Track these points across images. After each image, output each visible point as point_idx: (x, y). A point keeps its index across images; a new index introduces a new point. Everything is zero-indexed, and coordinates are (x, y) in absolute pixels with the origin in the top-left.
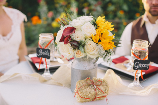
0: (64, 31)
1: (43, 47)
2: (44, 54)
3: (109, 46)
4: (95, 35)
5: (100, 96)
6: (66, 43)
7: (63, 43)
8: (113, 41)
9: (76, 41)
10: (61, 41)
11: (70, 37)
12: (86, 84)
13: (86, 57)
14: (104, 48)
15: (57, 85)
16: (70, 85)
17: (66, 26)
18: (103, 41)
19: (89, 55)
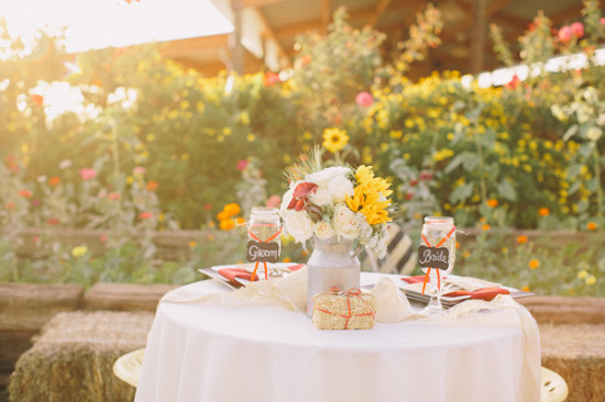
0: (297, 189)
3: (377, 216)
4: (353, 197)
6: (300, 209)
7: (293, 211)
8: (387, 209)
9: (316, 206)
10: (290, 207)
11: (307, 199)
13: (335, 237)
14: (367, 219)
16: (305, 309)
17: (301, 181)
18: (368, 207)
19: (340, 233)
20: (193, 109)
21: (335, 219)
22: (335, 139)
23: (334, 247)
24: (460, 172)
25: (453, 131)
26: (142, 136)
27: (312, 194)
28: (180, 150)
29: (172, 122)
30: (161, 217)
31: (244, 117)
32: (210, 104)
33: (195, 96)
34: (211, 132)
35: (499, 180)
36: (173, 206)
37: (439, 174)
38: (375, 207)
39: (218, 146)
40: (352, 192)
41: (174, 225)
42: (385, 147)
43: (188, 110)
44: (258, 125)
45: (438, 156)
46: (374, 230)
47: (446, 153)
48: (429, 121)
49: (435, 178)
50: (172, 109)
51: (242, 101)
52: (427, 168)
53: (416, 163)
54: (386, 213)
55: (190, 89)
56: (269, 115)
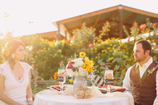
0: (69, 63)
1: (60, 76)
2: (60, 79)
3: (90, 70)
4: (83, 65)
5: (86, 95)
6: (70, 68)
7: (68, 69)
8: (92, 68)
9: (74, 67)
11: (72, 66)
12: (80, 89)
14: (87, 70)
15: (67, 95)
18: (87, 67)
19: (80, 74)
20: (47, 49)
21: (79, 71)
22: (82, 55)
23: (80, 78)
24: (116, 63)
25: (114, 53)
26: (34, 57)
27: (73, 65)
28: (44, 60)
29: (41, 53)
30: (39, 77)
31: (60, 51)
32: (51, 48)
33: (47, 46)
34: (52, 55)
35: (126, 64)
36: (42, 74)
37: (111, 64)
38: (89, 68)
39: (54, 59)
40: (83, 64)
41: (42, 79)
42: (96, 57)
43: (46, 49)
44: (64, 53)
45: (110, 59)
46: (89, 73)
47: (112, 58)
48: (108, 50)
49: (109, 65)
50: (41, 49)
51: (60, 47)
52: (107, 62)
53: (104, 61)
54: (92, 69)
55: (46, 44)
56: (67, 50)
